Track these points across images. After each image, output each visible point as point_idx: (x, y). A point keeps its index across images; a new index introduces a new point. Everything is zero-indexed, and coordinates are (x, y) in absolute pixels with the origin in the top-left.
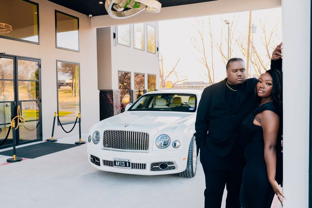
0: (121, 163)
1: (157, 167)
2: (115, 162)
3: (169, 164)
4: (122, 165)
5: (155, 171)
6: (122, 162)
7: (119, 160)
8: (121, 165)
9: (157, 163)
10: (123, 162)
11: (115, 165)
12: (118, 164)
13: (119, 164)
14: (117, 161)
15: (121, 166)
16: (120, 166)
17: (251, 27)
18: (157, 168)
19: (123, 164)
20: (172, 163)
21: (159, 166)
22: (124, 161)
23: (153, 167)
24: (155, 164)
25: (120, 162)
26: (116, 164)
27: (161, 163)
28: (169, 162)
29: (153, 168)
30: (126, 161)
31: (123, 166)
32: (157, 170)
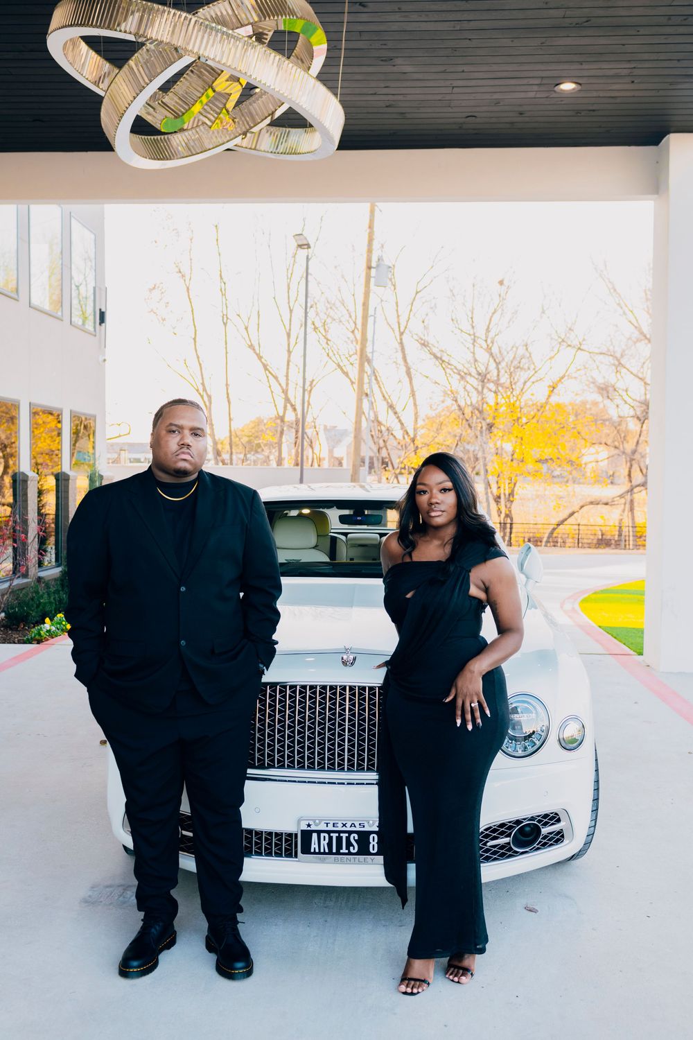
0: (339, 839)
1: (503, 841)
2: (307, 835)
3: (545, 824)
4: (344, 850)
5: (495, 859)
6: (344, 836)
7: (330, 828)
8: (339, 846)
9: (502, 825)
10: (350, 833)
11: (306, 850)
12: (324, 843)
13: (330, 845)
14: (319, 832)
15: (338, 853)
16: (330, 853)
17: (374, 264)
18: (502, 847)
19: (349, 844)
20: (554, 818)
21: (509, 836)
22: (358, 829)
23: (485, 844)
24: (494, 831)
25: (334, 835)
26: (314, 846)
27: (518, 822)
28: (546, 816)
29: (487, 850)
30: (367, 829)
31: (350, 853)
32: (503, 856)
